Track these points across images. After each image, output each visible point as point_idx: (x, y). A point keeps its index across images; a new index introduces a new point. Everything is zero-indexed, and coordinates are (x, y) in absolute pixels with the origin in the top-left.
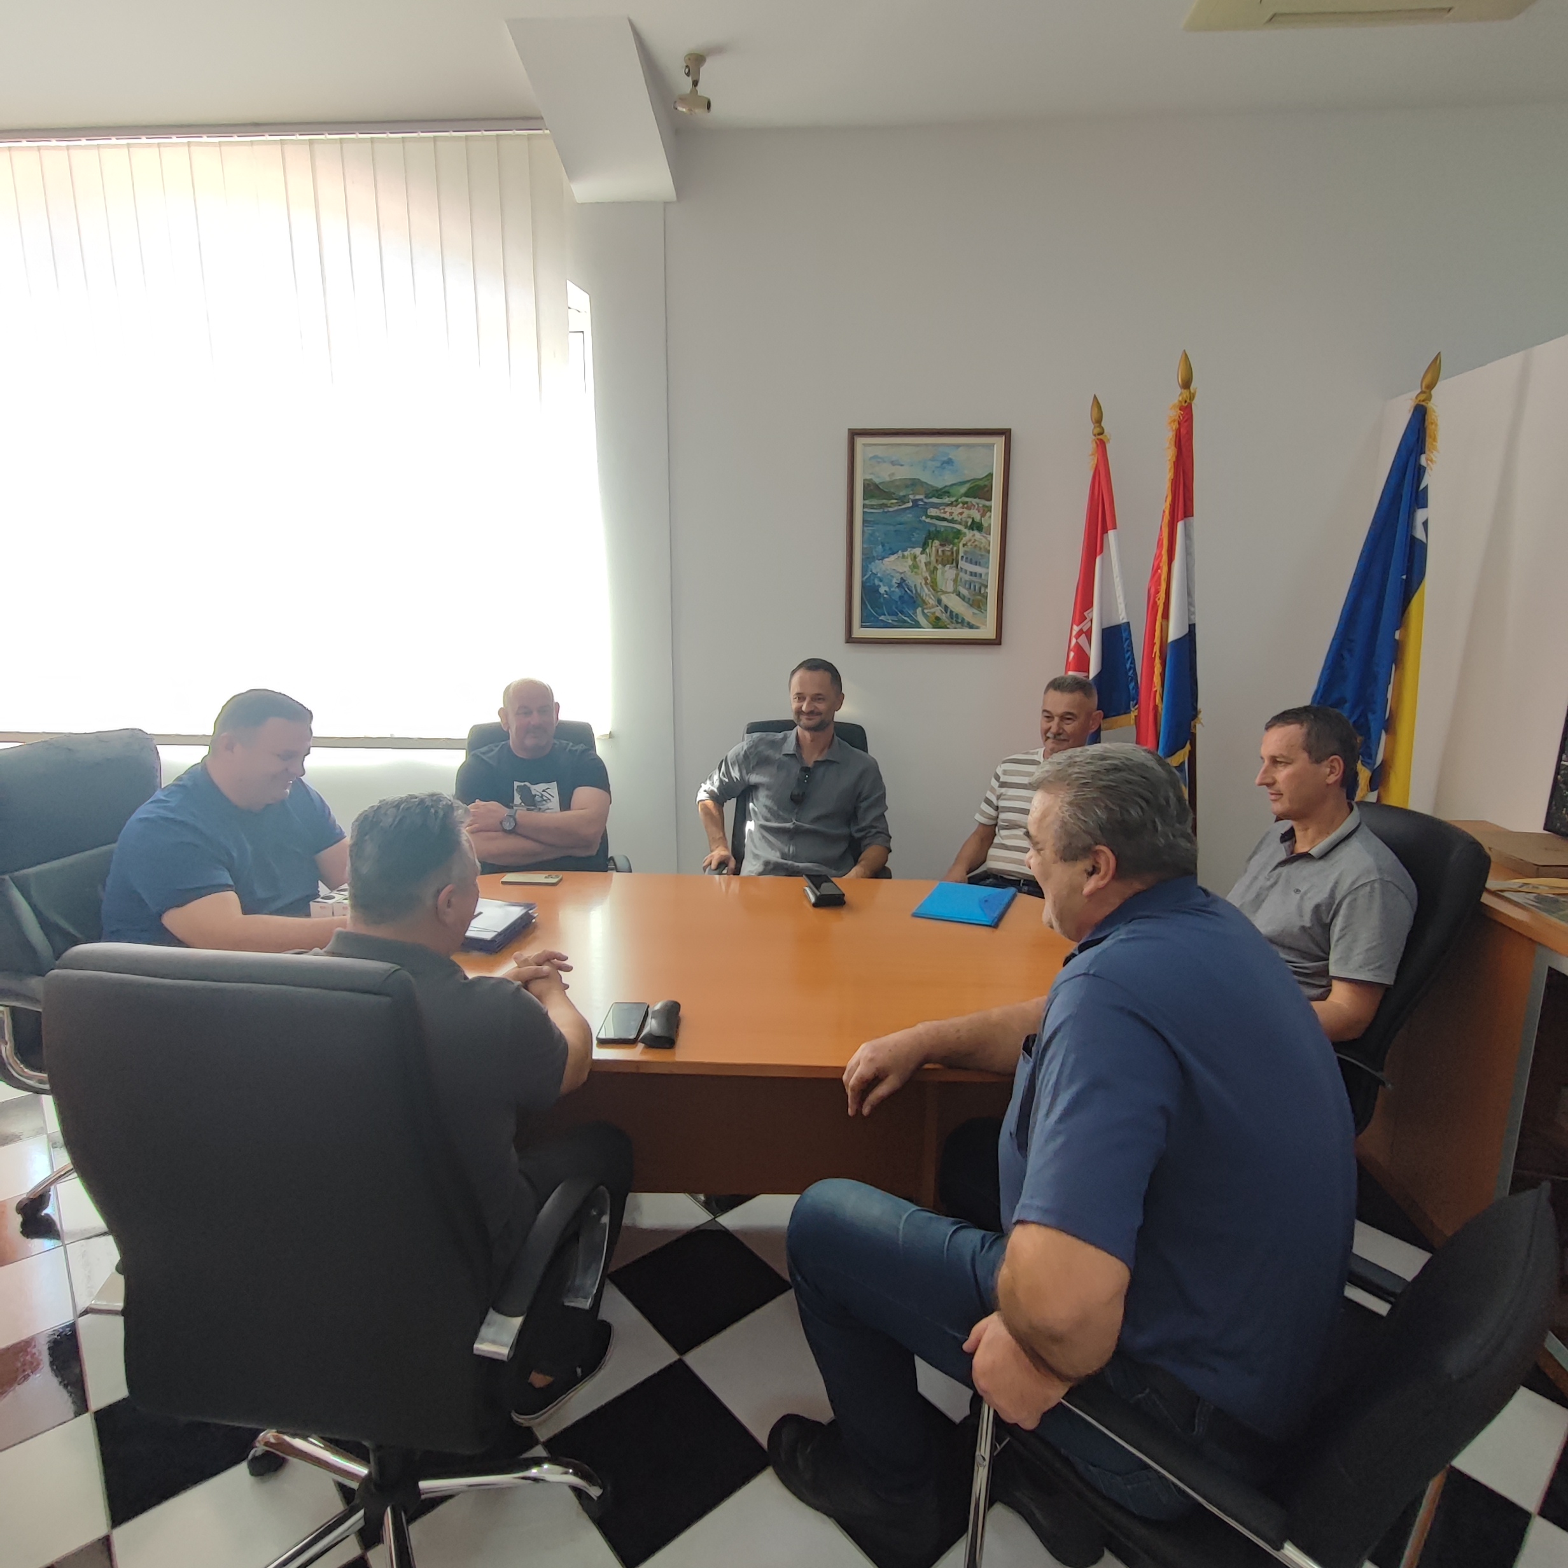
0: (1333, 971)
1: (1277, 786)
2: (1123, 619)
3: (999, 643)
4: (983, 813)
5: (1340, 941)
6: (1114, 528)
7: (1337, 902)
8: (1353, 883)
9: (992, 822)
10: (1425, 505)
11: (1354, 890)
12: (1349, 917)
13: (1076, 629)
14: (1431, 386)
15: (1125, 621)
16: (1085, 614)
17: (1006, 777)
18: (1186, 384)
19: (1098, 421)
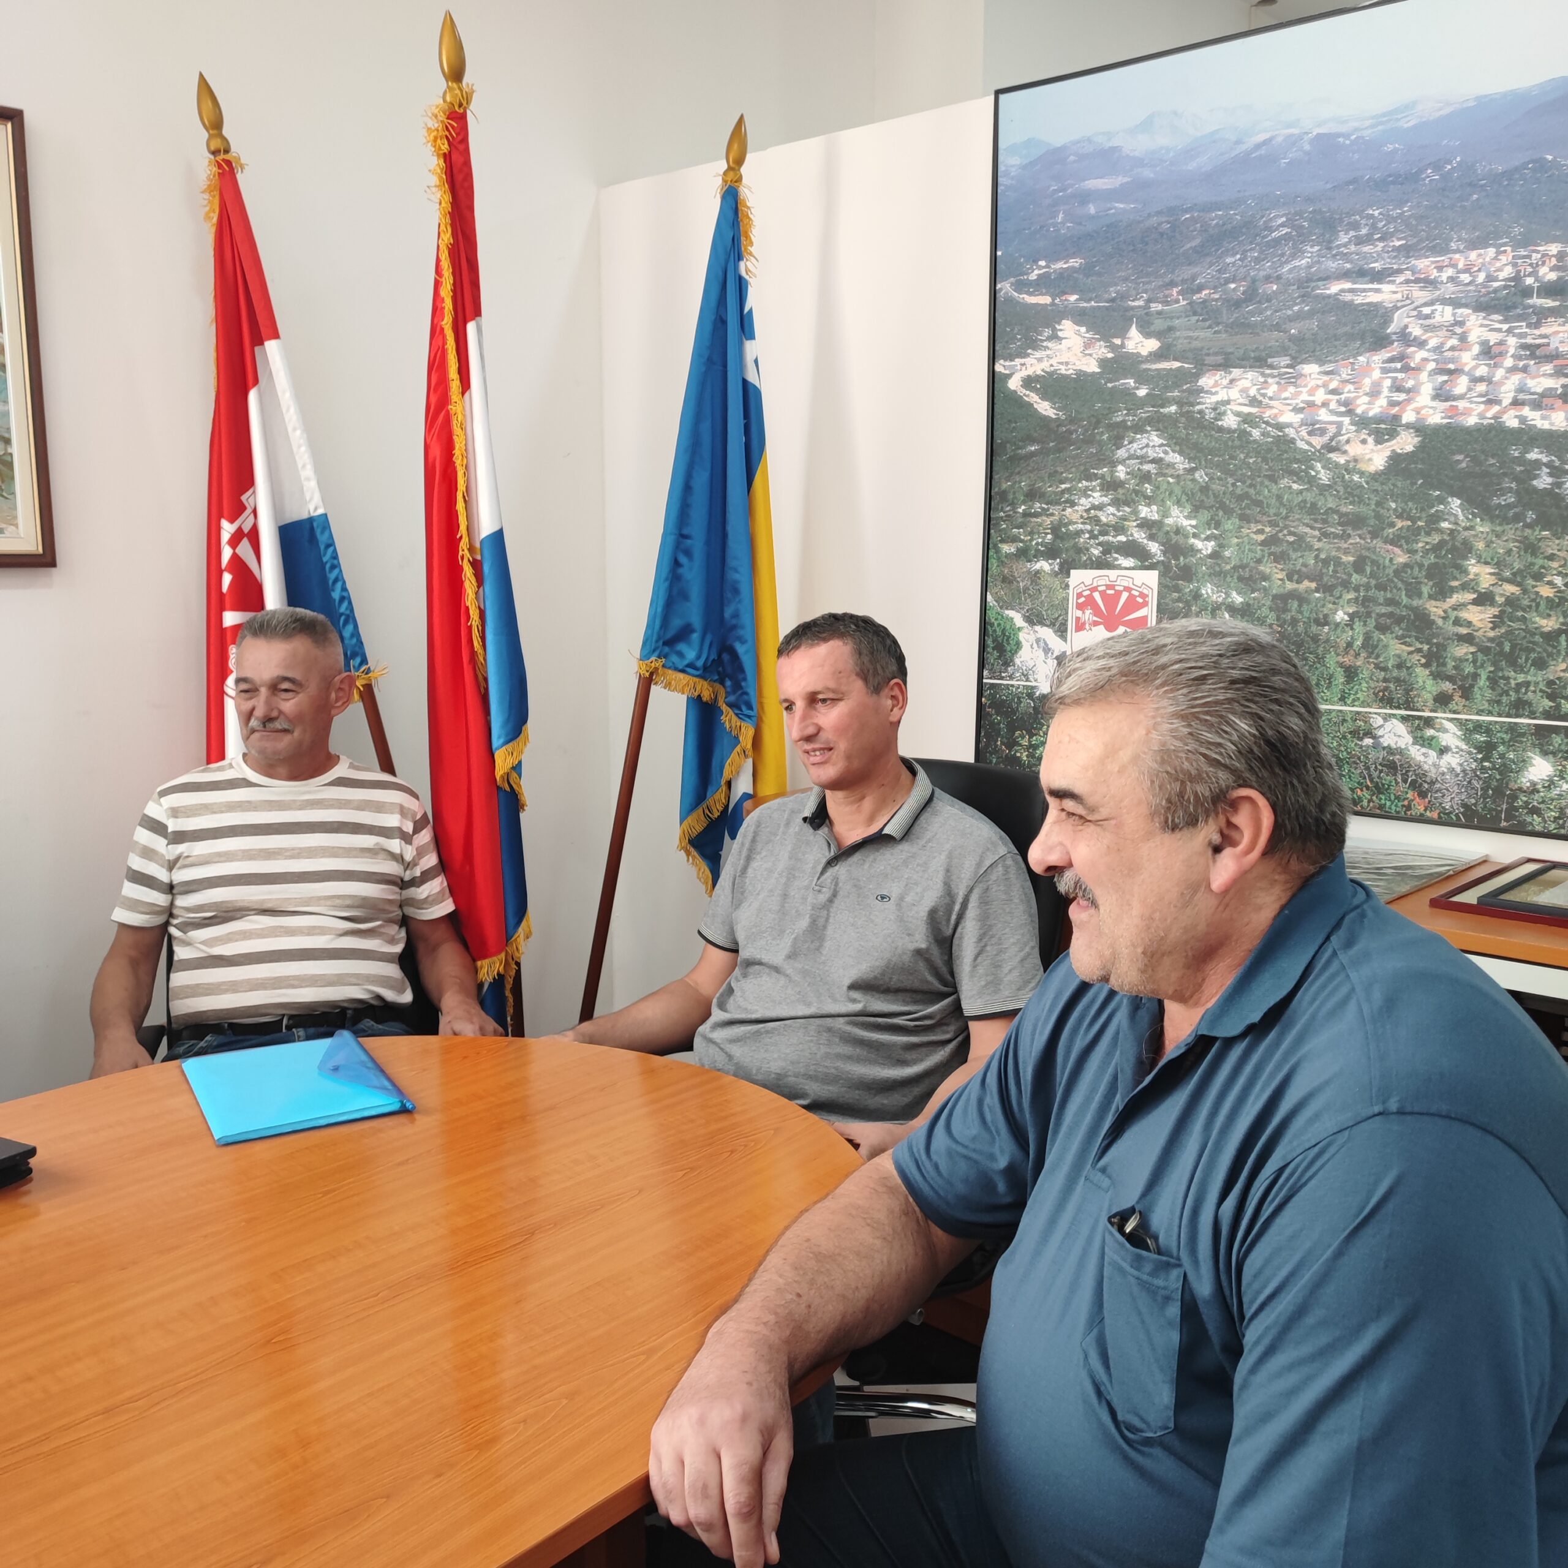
0: (969, 1007)
1: (823, 736)
2: (316, 509)
3: (53, 564)
4: (134, 905)
5: (979, 959)
6: (276, 335)
7: (960, 900)
8: (979, 865)
9: (159, 920)
10: (752, 337)
11: (981, 878)
12: (984, 919)
13: (227, 529)
14: (740, 161)
15: (320, 511)
16: (244, 498)
17: (179, 820)
18: (456, 73)
19: (215, 125)
